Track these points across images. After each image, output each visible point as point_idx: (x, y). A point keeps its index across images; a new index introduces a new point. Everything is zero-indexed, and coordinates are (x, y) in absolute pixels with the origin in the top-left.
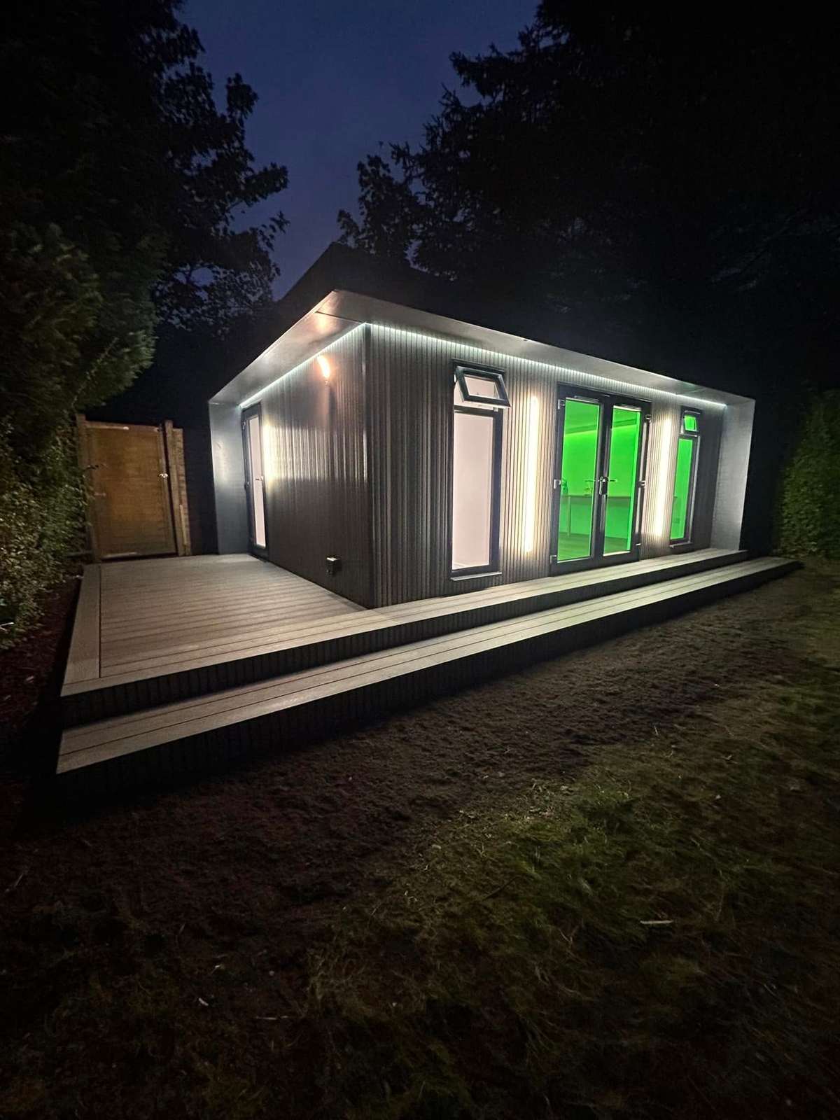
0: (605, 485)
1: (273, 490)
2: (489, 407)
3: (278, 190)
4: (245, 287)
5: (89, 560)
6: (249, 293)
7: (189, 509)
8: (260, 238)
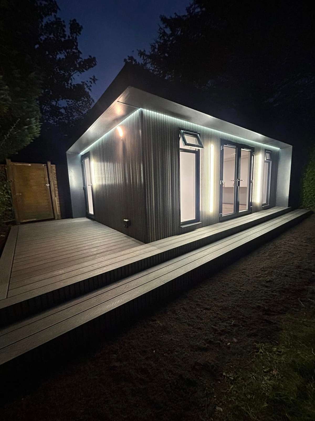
0: (239, 182)
1: (96, 189)
2: (193, 148)
3: (92, 67)
4: (80, 108)
5: (14, 223)
6: (82, 110)
7: (59, 199)
8: (86, 87)
